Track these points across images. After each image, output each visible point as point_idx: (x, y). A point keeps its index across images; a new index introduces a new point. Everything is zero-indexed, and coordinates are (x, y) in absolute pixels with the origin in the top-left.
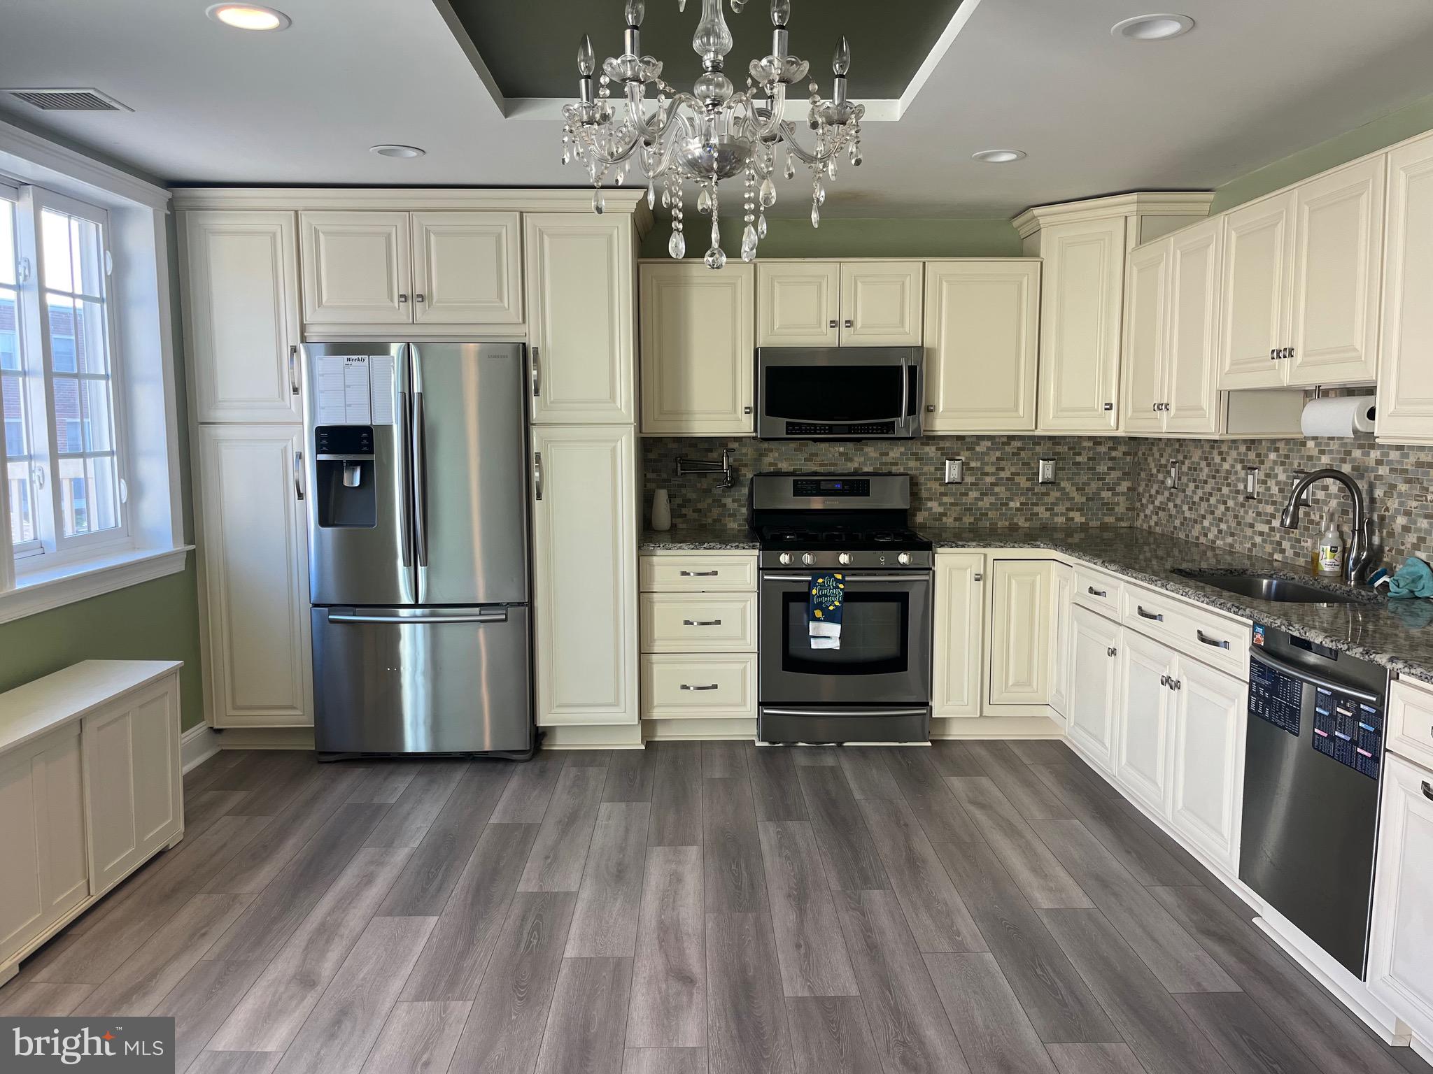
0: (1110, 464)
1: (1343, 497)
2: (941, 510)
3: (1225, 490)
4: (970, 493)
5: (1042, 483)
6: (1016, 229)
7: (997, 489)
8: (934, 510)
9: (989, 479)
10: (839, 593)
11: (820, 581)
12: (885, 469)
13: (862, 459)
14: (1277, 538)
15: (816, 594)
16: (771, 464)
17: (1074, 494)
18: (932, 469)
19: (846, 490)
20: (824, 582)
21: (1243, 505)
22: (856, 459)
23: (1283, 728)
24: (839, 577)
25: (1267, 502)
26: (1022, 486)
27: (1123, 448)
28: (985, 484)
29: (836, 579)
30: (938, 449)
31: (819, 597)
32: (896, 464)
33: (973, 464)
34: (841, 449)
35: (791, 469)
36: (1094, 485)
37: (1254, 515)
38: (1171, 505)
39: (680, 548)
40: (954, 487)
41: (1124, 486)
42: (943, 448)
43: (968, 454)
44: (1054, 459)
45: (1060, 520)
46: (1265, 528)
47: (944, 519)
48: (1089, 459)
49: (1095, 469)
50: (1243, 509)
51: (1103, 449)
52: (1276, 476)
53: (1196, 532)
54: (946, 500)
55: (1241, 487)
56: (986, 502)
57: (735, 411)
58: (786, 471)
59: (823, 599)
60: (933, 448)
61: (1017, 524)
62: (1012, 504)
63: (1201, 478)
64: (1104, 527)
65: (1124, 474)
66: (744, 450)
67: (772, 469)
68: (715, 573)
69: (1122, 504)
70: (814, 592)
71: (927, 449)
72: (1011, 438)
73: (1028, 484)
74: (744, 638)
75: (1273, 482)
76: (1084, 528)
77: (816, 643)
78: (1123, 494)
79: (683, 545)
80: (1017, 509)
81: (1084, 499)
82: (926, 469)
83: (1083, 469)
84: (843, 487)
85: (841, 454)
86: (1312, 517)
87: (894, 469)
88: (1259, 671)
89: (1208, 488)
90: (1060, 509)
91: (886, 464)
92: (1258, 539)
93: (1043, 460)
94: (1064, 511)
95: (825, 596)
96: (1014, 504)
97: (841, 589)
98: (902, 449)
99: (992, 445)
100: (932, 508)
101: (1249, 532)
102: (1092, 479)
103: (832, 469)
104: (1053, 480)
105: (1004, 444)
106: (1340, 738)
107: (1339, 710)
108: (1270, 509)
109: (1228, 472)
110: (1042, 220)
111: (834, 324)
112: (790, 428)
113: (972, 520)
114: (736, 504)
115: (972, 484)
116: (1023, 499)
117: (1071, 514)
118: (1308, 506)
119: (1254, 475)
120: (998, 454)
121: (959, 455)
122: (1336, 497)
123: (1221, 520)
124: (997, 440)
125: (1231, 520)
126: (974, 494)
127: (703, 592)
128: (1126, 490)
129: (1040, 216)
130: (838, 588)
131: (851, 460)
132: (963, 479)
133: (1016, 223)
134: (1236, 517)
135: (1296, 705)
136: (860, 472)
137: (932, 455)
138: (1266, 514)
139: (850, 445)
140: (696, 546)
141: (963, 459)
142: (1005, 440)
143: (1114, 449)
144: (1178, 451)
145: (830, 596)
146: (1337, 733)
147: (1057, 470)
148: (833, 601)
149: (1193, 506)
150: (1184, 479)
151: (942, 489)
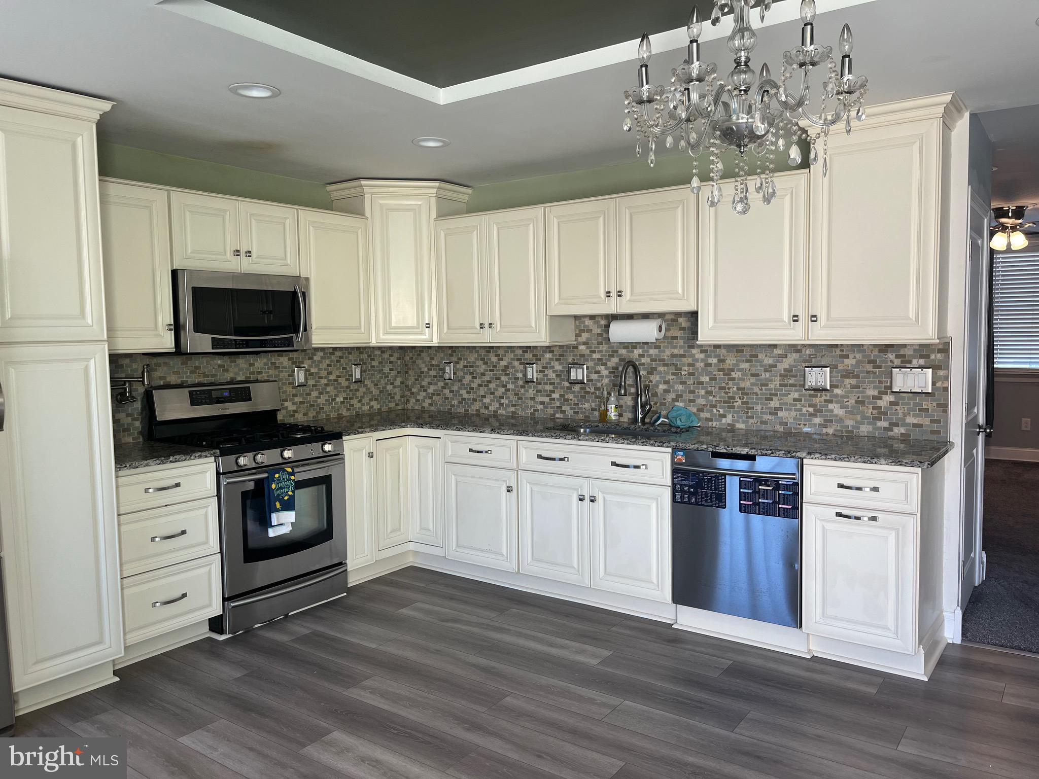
0: (391, 366)
1: (614, 377)
2: (294, 408)
3: (504, 378)
4: (312, 393)
5: (354, 382)
6: (329, 192)
7: (328, 389)
8: (289, 409)
9: (324, 381)
10: (292, 484)
11: (277, 476)
12: (252, 378)
13: (236, 370)
14: (558, 404)
15: (275, 488)
16: (161, 378)
17: (373, 389)
18: (286, 375)
19: (234, 397)
20: (279, 477)
21: (522, 387)
22: (231, 370)
23: (711, 506)
24: (290, 470)
25: (546, 384)
26: (343, 385)
27: (396, 355)
28: (320, 385)
29: (288, 473)
30: (289, 359)
31: (278, 490)
32: (260, 373)
33: (313, 370)
34: (219, 362)
35: (179, 381)
36: (383, 381)
37: (535, 392)
38: (447, 391)
39: (147, 465)
40: (301, 389)
41: (399, 380)
42: (292, 359)
43: (309, 362)
44: (361, 364)
45: (366, 408)
46: (547, 399)
47: (296, 415)
48: (380, 363)
49: (382, 370)
50: (523, 389)
51: (386, 356)
52: (553, 367)
53: (477, 406)
54: (297, 399)
55: (520, 375)
56: (323, 398)
57: (156, 327)
58: (174, 383)
59: (279, 492)
60: (286, 359)
61: (342, 414)
62: (338, 399)
63: (478, 371)
64: (390, 411)
65: (399, 372)
66: (135, 366)
67: (162, 383)
68: (178, 485)
69: (398, 394)
70: (273, 486)
71: (281, 359)
72: (335, 349)
73: (347, 384)
74: (206, 542)
75: (551, 371)
76: (379, 412)
77: (274, 532)
78: (398, 387)
79: (150, 461)
80: (342, 403)
81: (378, 393)
82: (282, 375)
83: (376, 371)
84: (230, 395)
85: (220, 366)
86: (588, 390)
87: (260, 377)
88: (682, 477)
89: (487, 378)
90: (365, 400)
91: (253, 373)
92: (540, 407)
93: (355, 365)
94: (368, 401)
95: (281, 488)
96: (340, 399)
97: (293, 480)
98: (265, 360)
99: (324, 355)
100: (287, 407)
101: (531, 403)
102: (381, 377)
103: (213, 379)
104: (360, 380)
105: (331, 354)
106: (764, 503)
107: (760, 487)
108: (549, 388)
109: (507, 367)
110: (366, 189)
111: (237, 253)
112: (215, 343)
113: (315, 414)
114: (130, 418)
115: (313, 386)
116: (344, 395)
117: (372, 403)
118: (584, 383)
119: (532, 368)
120: (328, 362)
121: (303, 364)
122: (607, 377)
123: (502, 397)
124: (326, 351)
125: (511, 397)
126: (315, 394)
127: (166, 505)
128: (399, 384)
129: (365, 186)
130: (291, 479)
131: (226, 371)
132: (307, 382)
133: (329, 188)
134: (516, 394)
135: (723, 491)
136: (235, 381)
137: (285, 364)
138: (546, 391)
139: (226, 358)
140: (162, 461)
141: (306, 366)
142: (331, 351)
143: (391, 355)
144: (451, 355)
145: (284, 488)
146: (760, 500)
147: (362, 372)
148: (287, 492)
149: (470, 390)
150: (461, 374)
151: (294, 391)
